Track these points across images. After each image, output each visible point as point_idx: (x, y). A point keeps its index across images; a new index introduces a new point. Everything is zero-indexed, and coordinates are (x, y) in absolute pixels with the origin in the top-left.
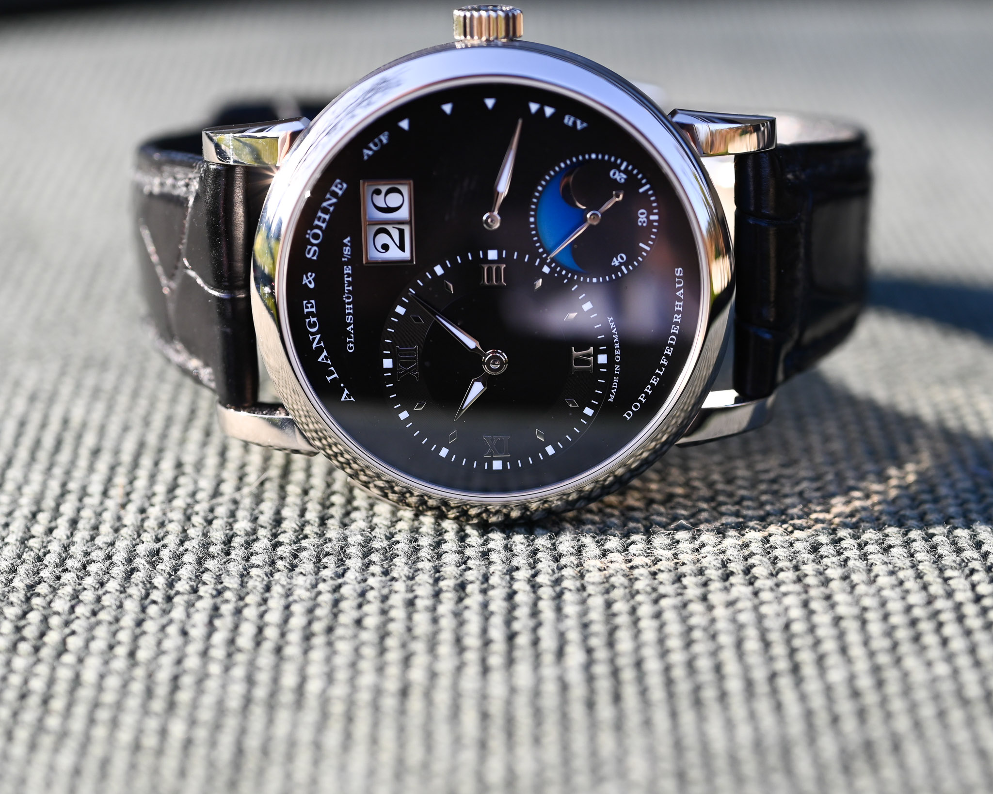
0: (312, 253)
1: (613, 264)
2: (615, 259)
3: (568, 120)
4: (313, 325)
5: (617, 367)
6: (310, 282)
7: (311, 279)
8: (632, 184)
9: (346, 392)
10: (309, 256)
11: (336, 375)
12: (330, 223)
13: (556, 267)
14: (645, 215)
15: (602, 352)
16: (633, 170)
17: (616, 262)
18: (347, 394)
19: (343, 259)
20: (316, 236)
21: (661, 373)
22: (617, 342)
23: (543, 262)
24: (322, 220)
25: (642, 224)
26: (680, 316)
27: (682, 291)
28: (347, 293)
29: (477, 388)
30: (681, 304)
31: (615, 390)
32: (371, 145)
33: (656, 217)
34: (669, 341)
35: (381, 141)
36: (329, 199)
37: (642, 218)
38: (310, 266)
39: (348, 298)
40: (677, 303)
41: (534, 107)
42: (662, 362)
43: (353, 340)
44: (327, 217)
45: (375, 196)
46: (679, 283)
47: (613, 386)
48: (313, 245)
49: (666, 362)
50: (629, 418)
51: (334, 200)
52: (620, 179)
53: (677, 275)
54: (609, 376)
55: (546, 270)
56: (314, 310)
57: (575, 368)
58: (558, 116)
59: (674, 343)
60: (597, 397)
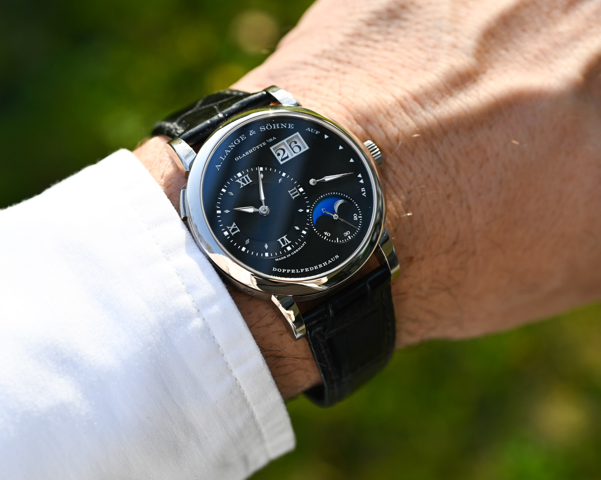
0: (262, 129)
1: (324, 233)
2: (327, 232)
3: (363, 190)
4: (237, 142)
5: (290, 255)
6: (252, 133)
8: (357, 223)
9: (220, 166)
10: (260, 128)
11: (224, 159)
12: (276, 129)
13: (311, 214)
14: (348, 234)
15: (291, 247)
16: (361, 221)
17: (326, 233)
19: (267, 140)
20: (269, 127)
21: (297, 272)
22: (298, 250)
23: (309, 208)
24: (276, 126)
25: (345, 235)
26: (322, 266)
27: (331, 262)
28: (256, 148)
29: (250, 210)
30: (327, 264)
32: (312, 129)
33: (350, 238)
34: (310, 268)
35: (316, 132)
36: (285, 125)
37: (347, 234)
38: (258, 130)
39: (254, 149)
40: (326, 262)
41: (360, 176)
42: (301, 270)
43: (240, 158)
44: (278, 127)
45: (294, 142)
46: (333, 259)
47: (282, 258)
48: (265, 128)
50: (273, 270)
51: (285, 127)
52: (355, 218)
53: (335, 257)
54: (284, 254)
55: (308, 211)
56: (243, 140)
57: (279, 240)
58: (362, 185)
59: (311, 270)
60: (274, 254)
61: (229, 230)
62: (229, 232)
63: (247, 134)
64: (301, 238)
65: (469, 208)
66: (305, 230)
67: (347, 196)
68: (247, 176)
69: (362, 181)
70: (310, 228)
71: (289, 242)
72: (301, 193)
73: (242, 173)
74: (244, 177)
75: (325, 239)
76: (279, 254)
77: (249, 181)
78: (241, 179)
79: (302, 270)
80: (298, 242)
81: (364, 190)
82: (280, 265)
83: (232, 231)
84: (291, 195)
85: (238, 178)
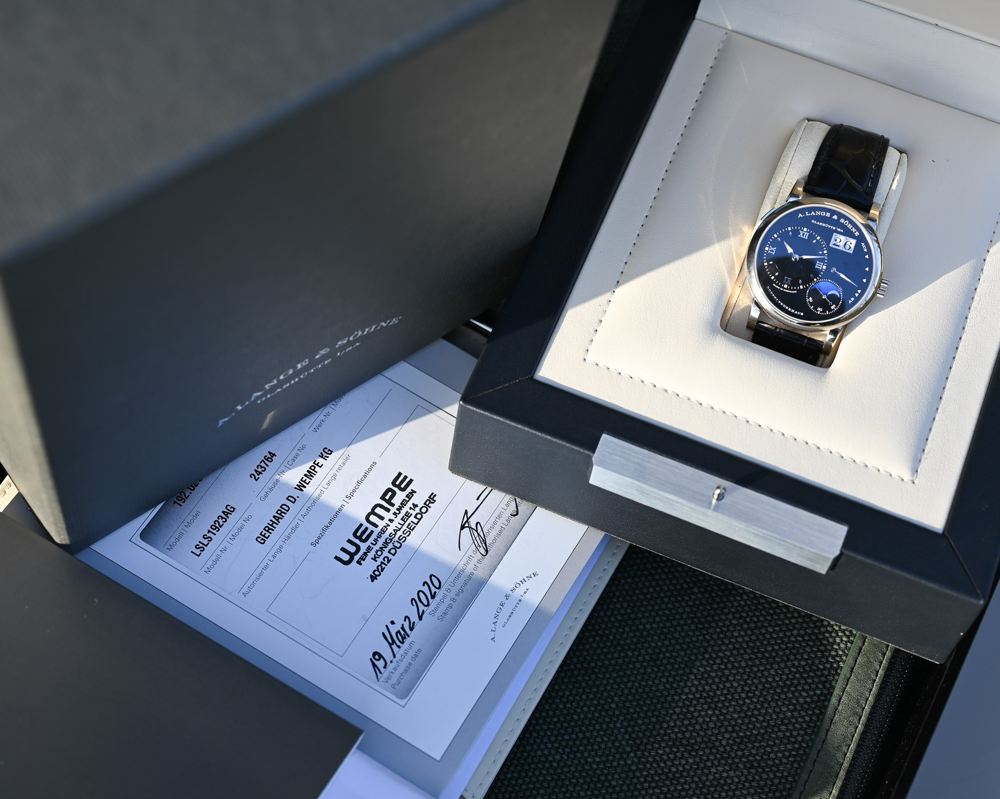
0: (842, 220)
3: (853, 299)
4: (823, 214)
5: (782, 289)
6: (835, 217)
8: (830, 310)
9: (802, 216)
11: (807, 215)
12: (848, 228)
13: (815, 282)
14: (820, 310)
15: (788, 287)
16: (834, 311)
17: (811, 298)
19: (837, 228)
20: (846, 223)
21: (776, 300)
22: (789, 291)
23: (817, 280)
24: (850, 226)
25: (818, 309)
26: (790, 310)
27: (796, 313)
28: (828, 226)
29: (790, 250)
31: (776, 286)
32: (865, 246)
34: (784, 306)
35: (865, 249)
38: (839, 219)
40: (794, 311)
41: (859, 291)
43: (815, 223)
45: (849, 243)
46: (799, 313)
48: (844, 222)
50: (767, 288)
51: (854, 231)
52: (832, 307)
53: (802, 314)
54: (780, 286)
55: (815, 280)
56: (827, 216)
57: (786, 278)
58: (854, 297)
60: (776, 281)
63: (832, 215)
64: (797, 288)
66: (803, 287)
67: (841, 293)
68: (808, 234)
69: (857, 295)
70: (807, 288)
71: (789, 284)
72: (822, 269)
73: (807, 230)
74: (805, 233)
75: (807, 300)
76: (778, 283)
77: (805, 237)
78: (803, 232)
79: (779, 302)
80: (793, 288)
82: (774, 289)
83: (770, 251)
84: (817, 264)
85: (803, 230)
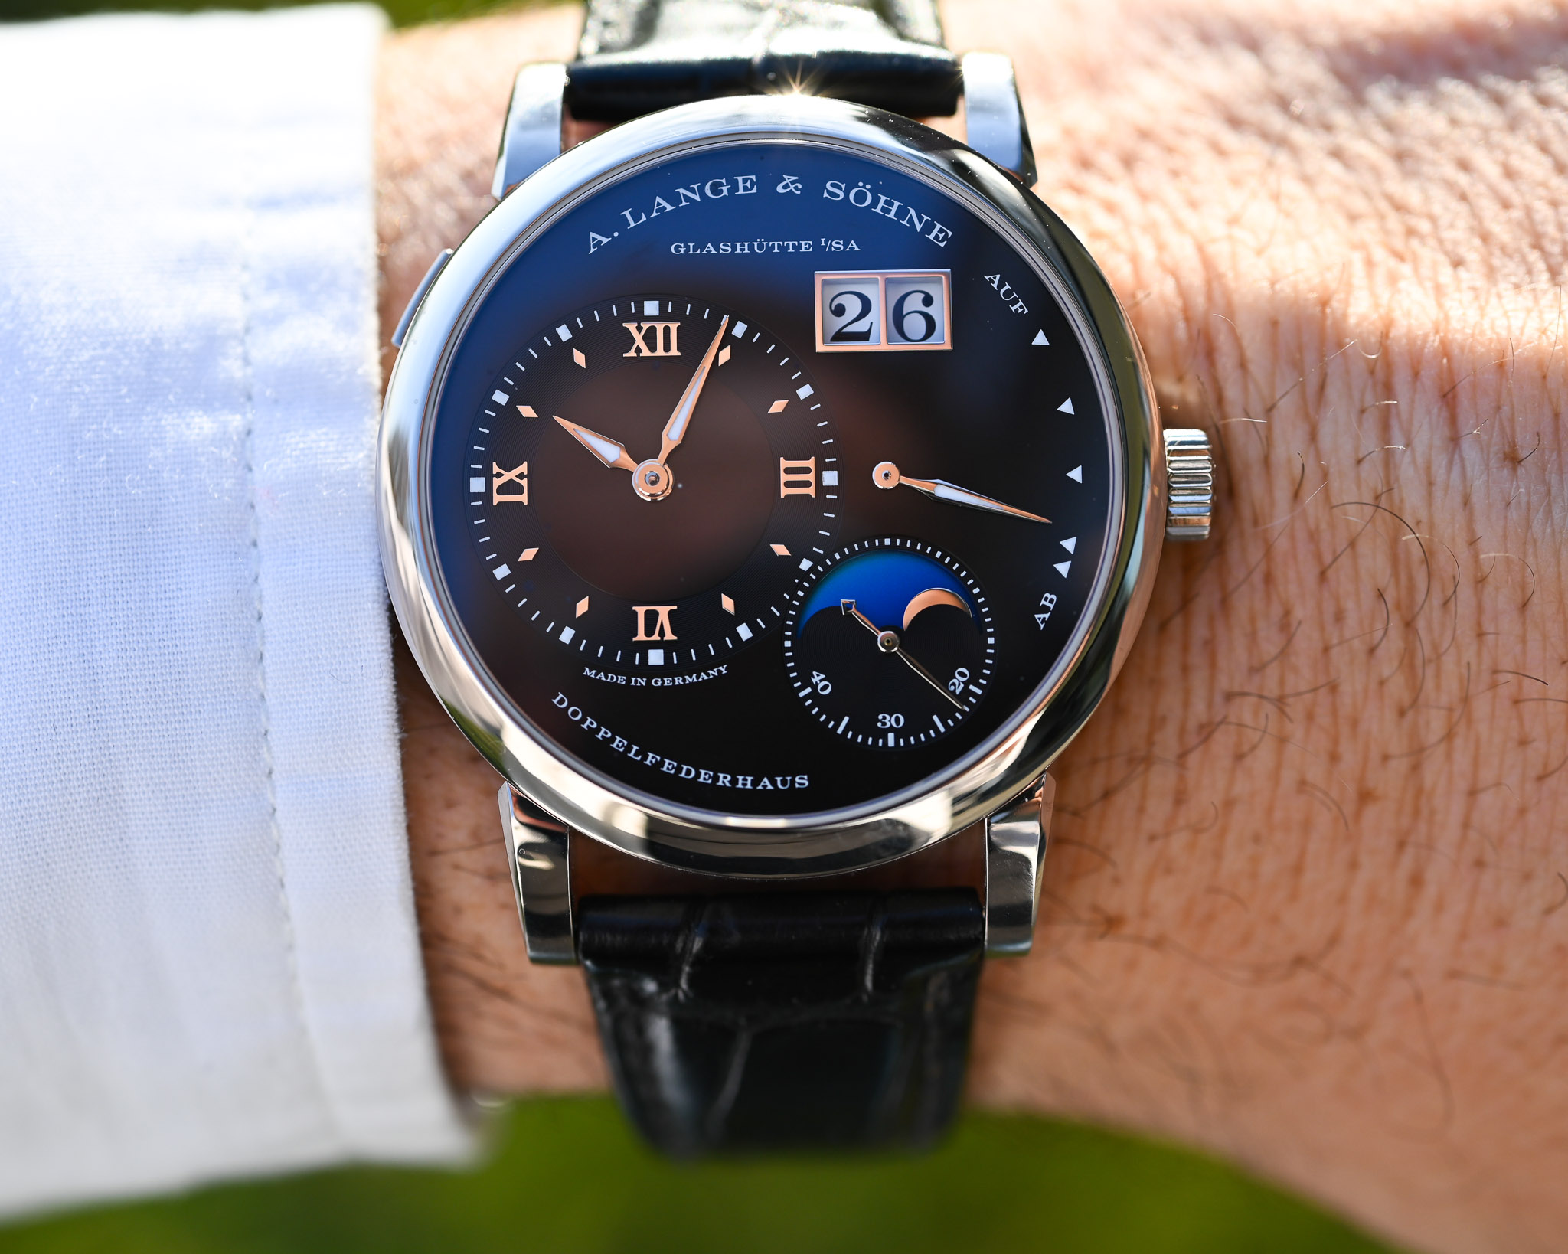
0: (834, 190)
1: (814, 673)
2: (822, 676)
3: (1049, 600)
4: (715, 189)
5: (642, 682)
6: (786, 186)
7: (792, 187)
9: (605, 240)
10: (828, 185)
11: (632, 224)
12: (882, 219)
13: (809, 580)
14: (894, 725)
15: (667, 657)
16: (969, 704)
17: (817, 678)
18: (601, 242)
19: (823, 240)
20: (860, 198)
21: (631, 755)
22: (684, 680)
23: (816, 559)
24: (886, 207)
25: (880, 721)
26: (728, 784)
27: (770, 787)
28: (767, 245)
29: (610, 452)
30: (749, 786)
31: (603, 679)
32: (1007, 287)
33: (891, 743)
34: (685, 767)
35: (1014, 302)
36: (920, 219)
37: (890, 721)
38: (814, 187)
39: (760, 247)
40: (750, 779)
41: (1069, 544)
42: (651, 755)
43: (691, 252)
44: (892, 215)
45: (922, 296)
46: (784, 783)
47: (610, 675)
48: (847, 193)
49: (651, 762)
50: (555, 701)
51: (918, 227)
52: (954, 684)
53: (797, 779)
54: (627, 668)
55: (805, 565)
56: (741, 191)
57: (641, 610)
58: (1055, 582)
59: (683, 775)
60: (592, 648)
61: (494, 478)
62: (489, 485)
63: (767, 184)
64: (720, 646)
65: (1416, 881)
66: (753, 627)
67: (976, 591)
68: (674, 327)
69: (1063, 568)
70: (776, 629)
71: (669, 636)
72: (822, 490)
73: (663, 307)
74: (660, 327)
75: (802, 694)
76: (610, 654)
77: (667, 348)
78: (645, 326)
79: (651, 759)
80: (702, 652)
81: (1051, 601)
82: (594, 698)
83: (502, 490)
84: (784, 477)
85: (640, 317)
